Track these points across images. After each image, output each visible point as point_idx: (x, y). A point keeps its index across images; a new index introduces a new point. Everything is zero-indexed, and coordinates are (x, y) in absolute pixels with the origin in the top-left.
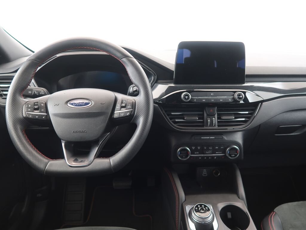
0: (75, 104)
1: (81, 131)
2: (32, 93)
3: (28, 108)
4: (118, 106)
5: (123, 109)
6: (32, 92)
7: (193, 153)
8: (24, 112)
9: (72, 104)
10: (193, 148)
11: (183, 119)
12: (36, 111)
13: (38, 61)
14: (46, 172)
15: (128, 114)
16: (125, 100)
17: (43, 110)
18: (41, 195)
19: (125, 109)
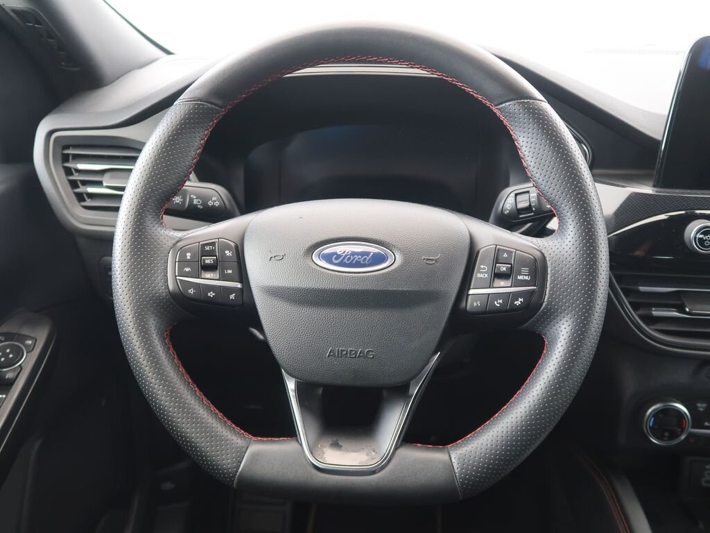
0: (338, 256)
1: (356, 352)
2: (184, 202)
3: (183, 262)
4: (482, 272)
5: (502, 283)
6: (184, 198)
7: (697, 422)
8: (171, 277)
9: (328, 258)
10: (701, 406)
11: (681, 309)
12: (208, 275)
13: (215, 105)
14: (241, 480)
15: (518, 303)
16: (509, 253)
17: (230, 272)
18: (172, 486)
19: (508, 283)
